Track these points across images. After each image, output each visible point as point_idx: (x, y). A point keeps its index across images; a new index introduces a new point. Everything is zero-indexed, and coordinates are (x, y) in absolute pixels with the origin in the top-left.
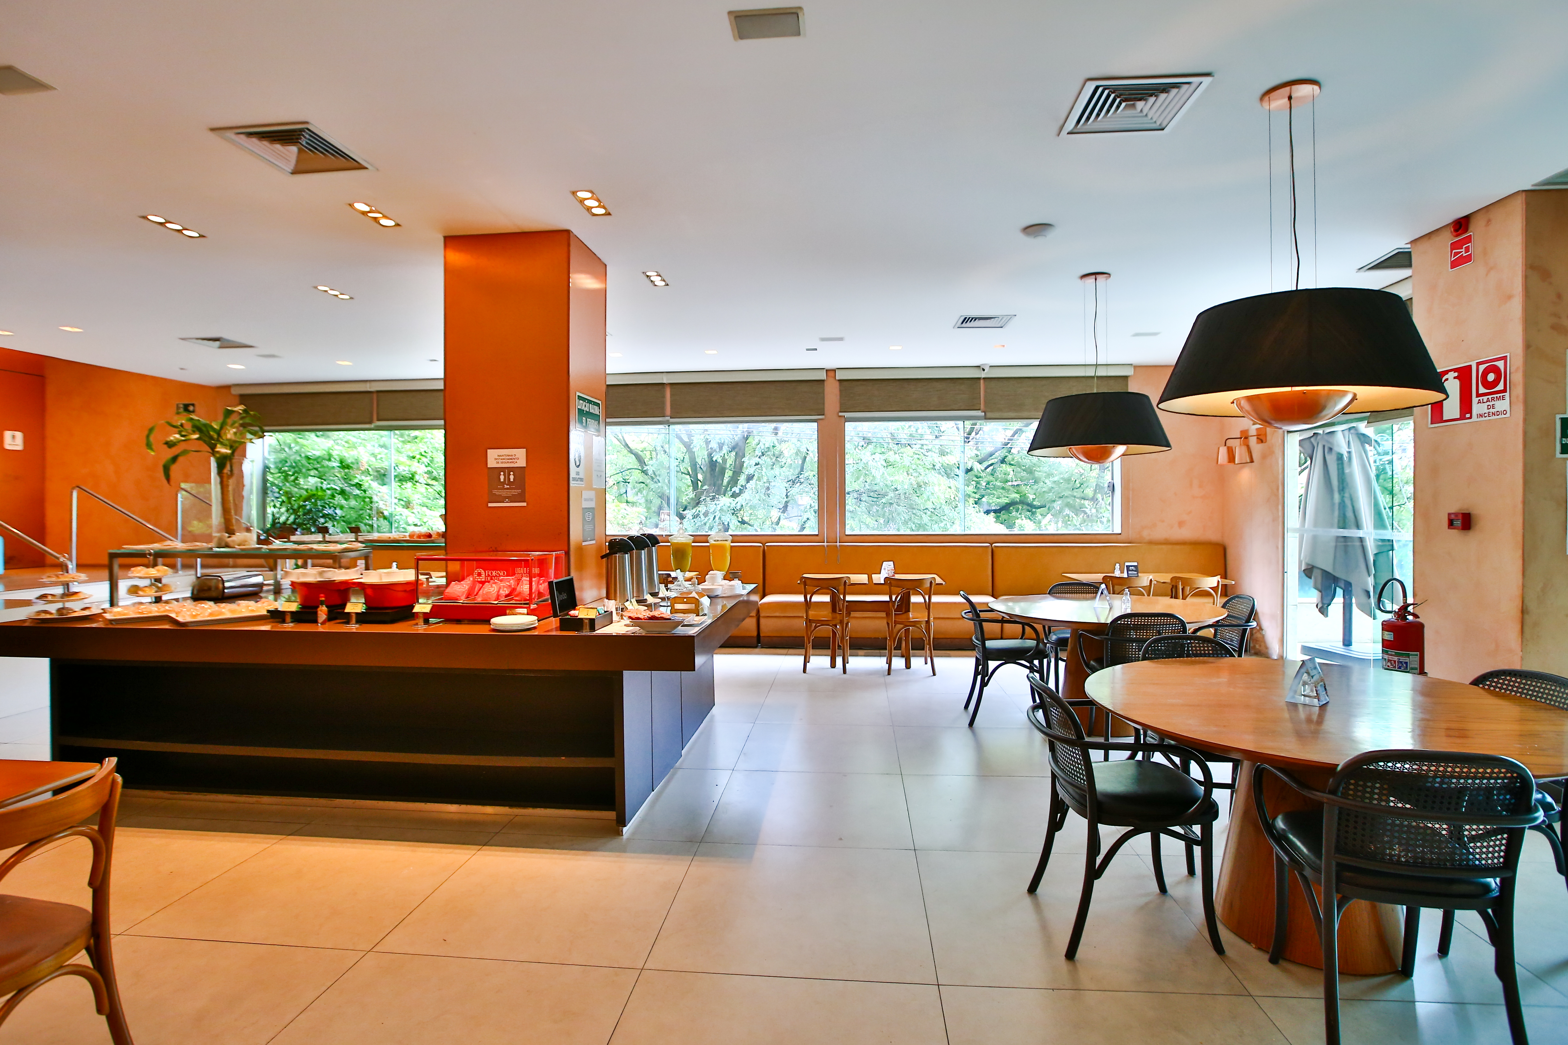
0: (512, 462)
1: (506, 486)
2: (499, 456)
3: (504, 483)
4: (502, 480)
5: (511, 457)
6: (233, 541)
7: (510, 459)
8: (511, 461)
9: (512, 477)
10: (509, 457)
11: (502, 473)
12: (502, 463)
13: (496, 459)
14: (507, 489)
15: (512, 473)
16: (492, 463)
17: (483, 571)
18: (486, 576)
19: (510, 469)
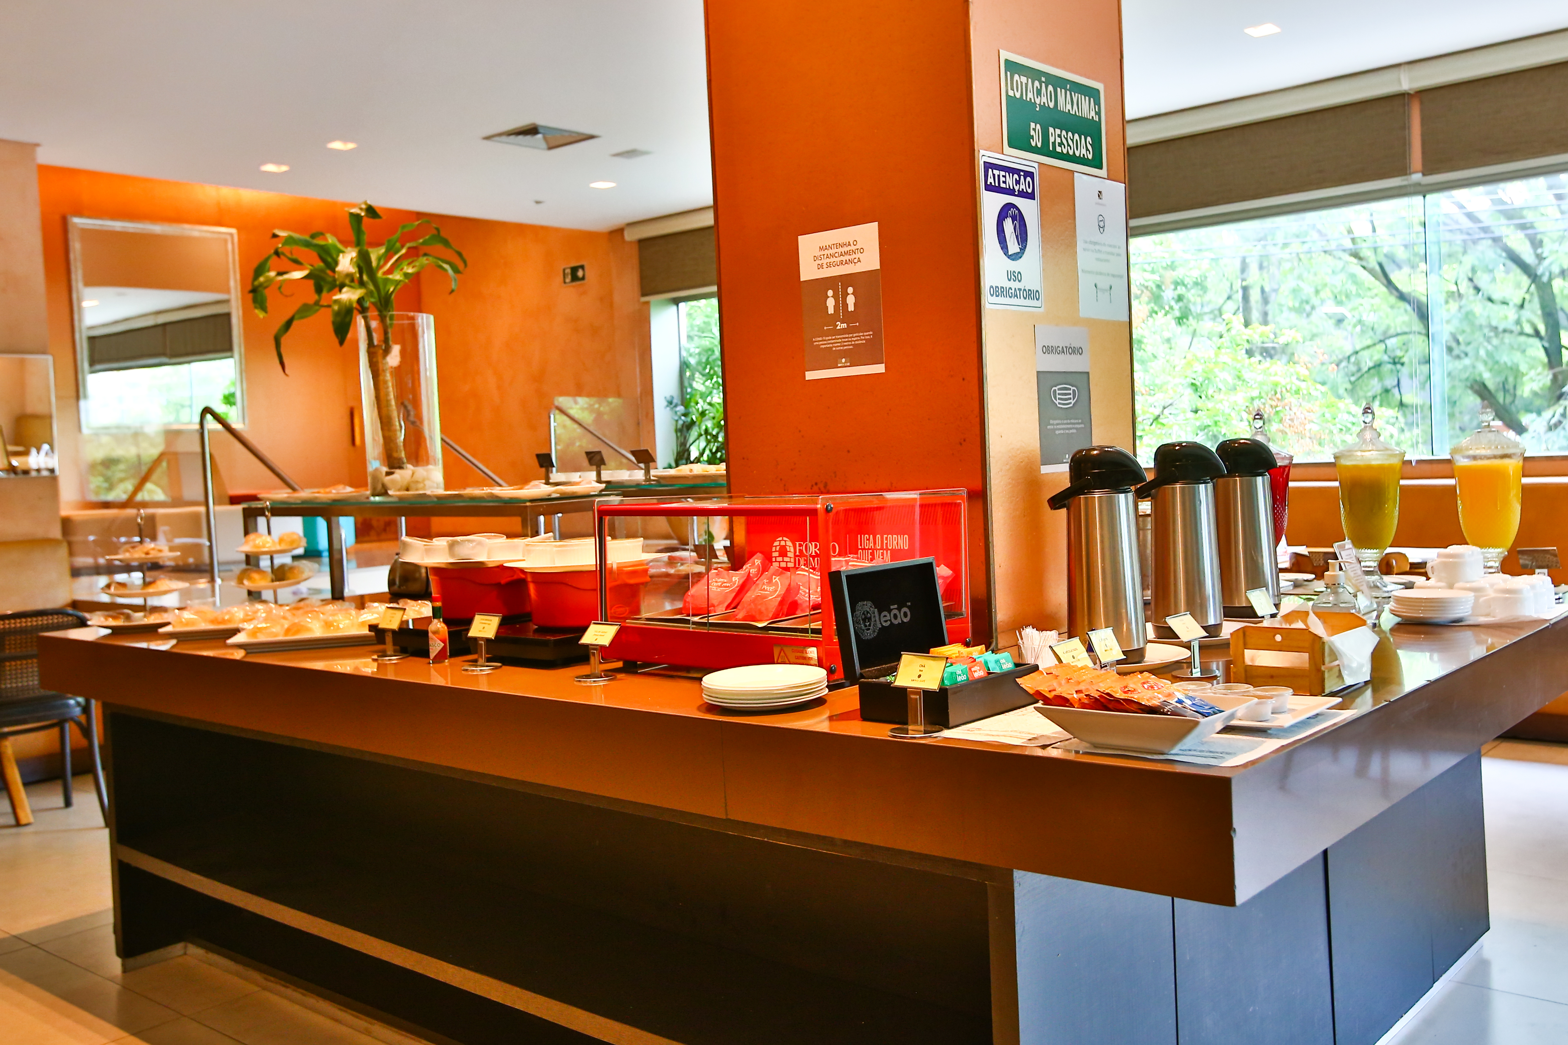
0: (851, 261)
1: (841, 326)
2: (821, 249)
3: (835, 317)
4: (831, 311)
5: (846, 249)
6: (393, 481)
7: (846, 253)
8: (847, 257)
9: (851, 300)
10: (841, 250)
11: (830, 293)
12: (829, 266)
13: (816, 258)
14: (843, 331)
15: (850, 290)
16: (808, 271)
17: (789, 543)
18: (796, 556)
19: (847, 280)
